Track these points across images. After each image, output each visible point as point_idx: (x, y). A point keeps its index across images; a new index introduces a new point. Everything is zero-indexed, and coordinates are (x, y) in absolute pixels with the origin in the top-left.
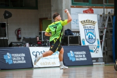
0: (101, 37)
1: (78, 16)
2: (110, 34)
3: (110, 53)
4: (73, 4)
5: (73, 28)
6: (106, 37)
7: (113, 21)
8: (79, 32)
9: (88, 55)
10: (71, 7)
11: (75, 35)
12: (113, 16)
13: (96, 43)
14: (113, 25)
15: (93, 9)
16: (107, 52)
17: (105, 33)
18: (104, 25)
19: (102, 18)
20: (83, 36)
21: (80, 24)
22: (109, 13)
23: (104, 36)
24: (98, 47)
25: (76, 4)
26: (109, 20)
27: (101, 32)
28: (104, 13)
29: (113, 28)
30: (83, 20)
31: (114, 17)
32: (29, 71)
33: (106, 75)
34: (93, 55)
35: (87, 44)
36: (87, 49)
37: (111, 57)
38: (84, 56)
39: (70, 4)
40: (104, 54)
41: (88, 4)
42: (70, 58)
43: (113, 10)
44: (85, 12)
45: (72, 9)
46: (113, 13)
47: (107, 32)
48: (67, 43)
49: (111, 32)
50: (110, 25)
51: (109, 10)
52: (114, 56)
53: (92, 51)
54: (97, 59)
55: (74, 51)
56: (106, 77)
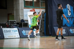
1: (27, 13)
2: (43, 22)
3: (43, 31)
4: (25, 7)
5: (25, 19)
6: (41, 23)
7: (45, 16)
8: (28, 21)
10: (24, 8)
11: (26, 22)
12: (44, 13)
14: (45, 18)
15: (35, 9)
16: (41, 31)
18: (40, 17)
21: (28, 17)
22: (43, 11)
23: (40, 23)
25: (26, 7)
26: (43, 15)
29: (45, 19)
30: (30, 15)
31: (45, 14)
32: (2, 40)
33: (41, 42)
37: (44, 33)
41: (32, 7)
42: (23, 34)
43: (45, 10)
44: (31, 11)
45: (24, 9)
46: (45, 11)
47: (42, 21)
48: (22, 26)
49: (44, 21)
50: (43, 17)
52: (45, 33)
53: (34, 30)
55: (25, 30)
56: (41, 43)
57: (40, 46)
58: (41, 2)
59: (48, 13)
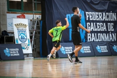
0: (31, 37)
1: (13, 20)
2: (38, 35)
3: (38, 50)
4: (8, 10)
5: (9, 29)
6: (35, 37)
7: (40, 25)
8: (13, 33)
9: (21, 51)
10: (7, 13)
11: (10, 35)
12: (40, 21)
13: (27, 42)
14: (41, 28)
15: (25, 15)
16: (35, 49)
17: (34, 34)
18: (33, 28)
19: (32, 22)
20: (16, 36)
21: (14, 26)
22: (37, 18)
23: (33, 36)
24: (29, 45)
25: (11, 11)
26: (38, 24)
27: (31, 33)
28: (33, 18)
29: (40, 30)
30: (17, 23)
31: (42, 22)
33: (35, 67)
34: (25, 51)
35: (20, 42)
36: (20, 47)
37: (39, 53)
38: (17, 52)
39: (6, 10)
40: (33, 50)
42: (6, 54)
43: (41, 16)
44: (18, 17)
45: (8, 15)
46: (40, 18)
47: (36, 33)
48: (4, 42)
49: (39, 33)
50: (38, 27)
51: (38, 16)
52: (41, 52)
53: (24, 48)
54: (28, 55)
55: (9, 48)
56: (34, 69)
57: (32, 73)
58: (35, 3)
59: (45, 21)
